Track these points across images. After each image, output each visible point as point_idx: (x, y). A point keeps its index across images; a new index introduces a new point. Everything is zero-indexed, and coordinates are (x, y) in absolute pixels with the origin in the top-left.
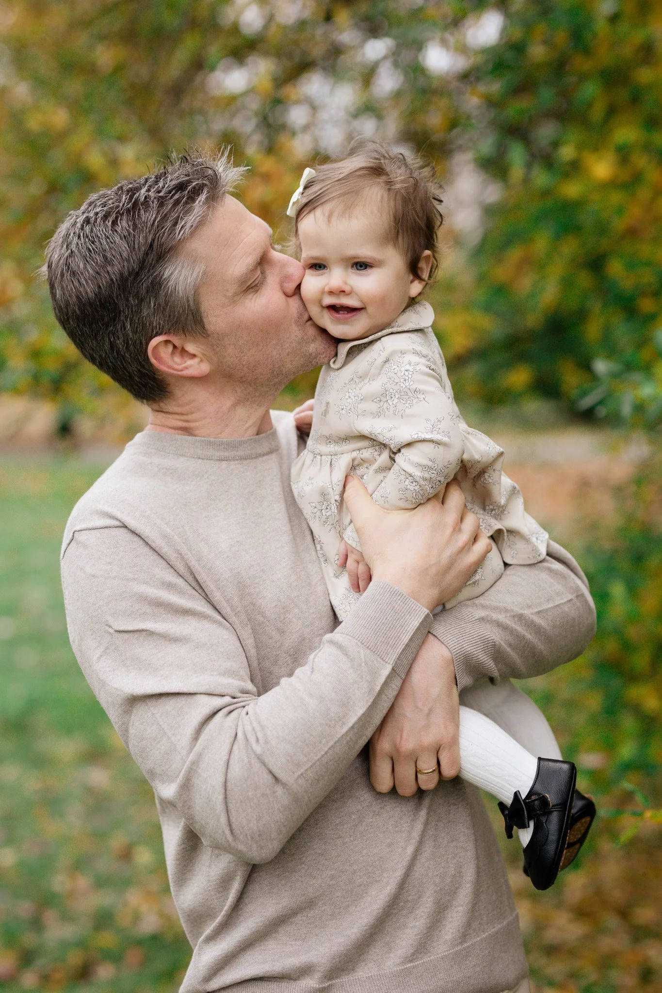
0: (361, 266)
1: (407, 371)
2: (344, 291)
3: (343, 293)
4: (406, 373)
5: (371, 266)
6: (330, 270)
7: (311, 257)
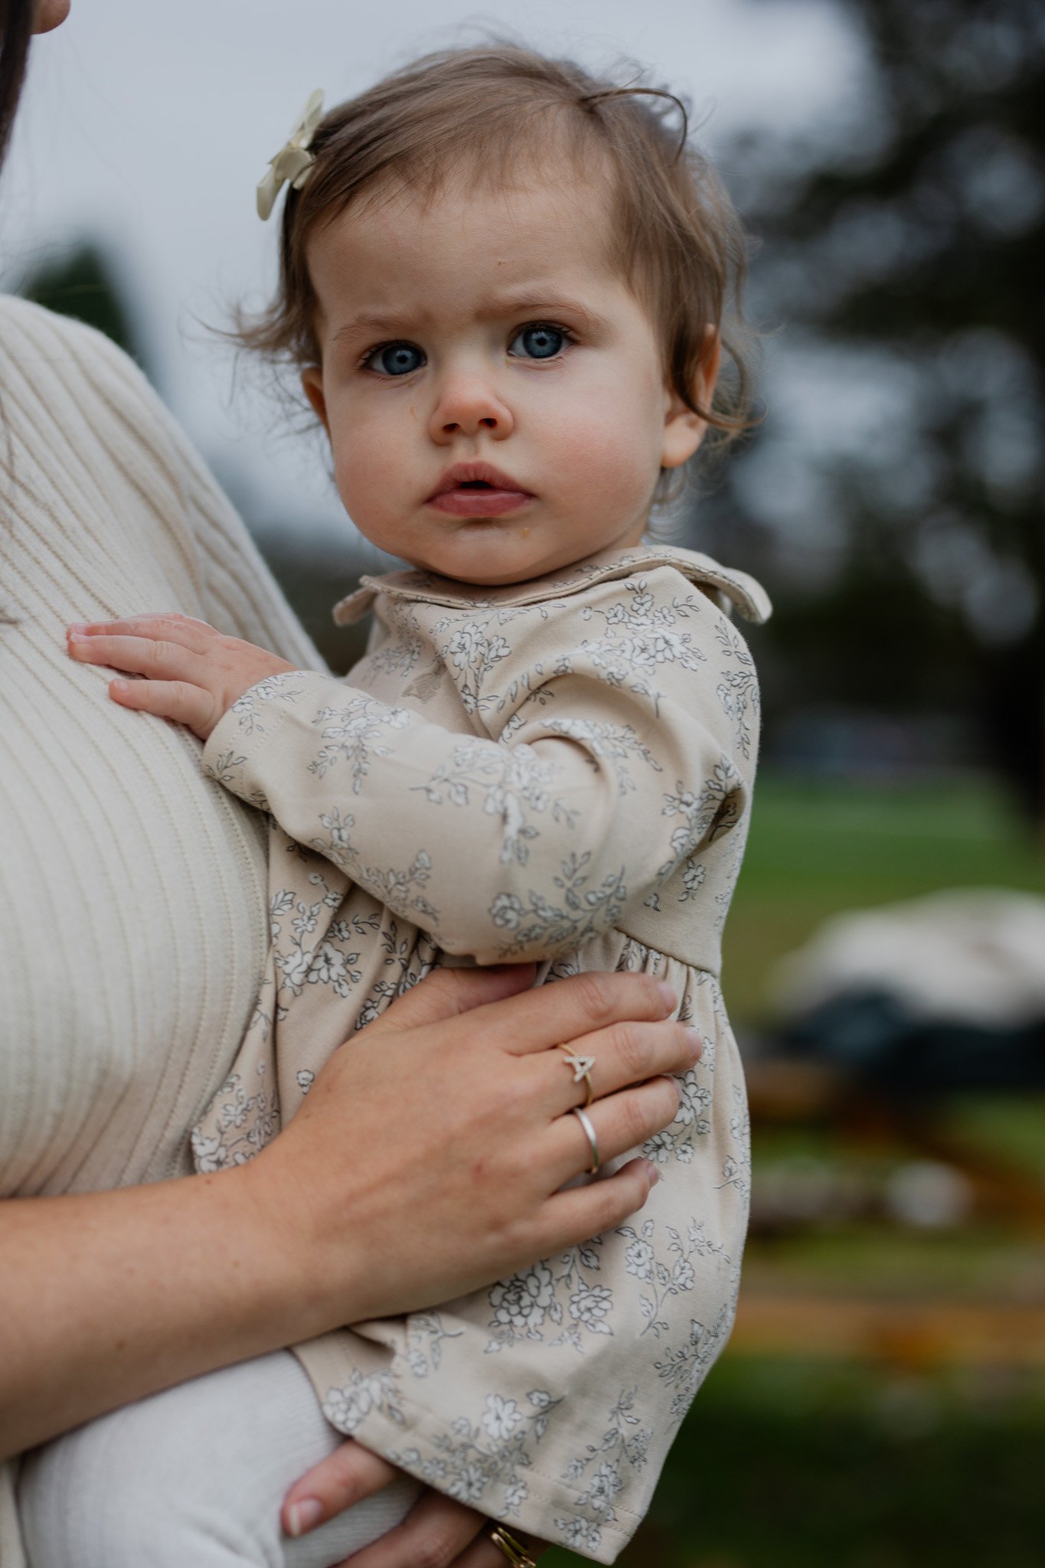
0: (544, 340)
1: (667, 642)
2: (490, 423)
4: (661, 645)
5: (574, 342)
6: (439, 365)
7: (380, 324)
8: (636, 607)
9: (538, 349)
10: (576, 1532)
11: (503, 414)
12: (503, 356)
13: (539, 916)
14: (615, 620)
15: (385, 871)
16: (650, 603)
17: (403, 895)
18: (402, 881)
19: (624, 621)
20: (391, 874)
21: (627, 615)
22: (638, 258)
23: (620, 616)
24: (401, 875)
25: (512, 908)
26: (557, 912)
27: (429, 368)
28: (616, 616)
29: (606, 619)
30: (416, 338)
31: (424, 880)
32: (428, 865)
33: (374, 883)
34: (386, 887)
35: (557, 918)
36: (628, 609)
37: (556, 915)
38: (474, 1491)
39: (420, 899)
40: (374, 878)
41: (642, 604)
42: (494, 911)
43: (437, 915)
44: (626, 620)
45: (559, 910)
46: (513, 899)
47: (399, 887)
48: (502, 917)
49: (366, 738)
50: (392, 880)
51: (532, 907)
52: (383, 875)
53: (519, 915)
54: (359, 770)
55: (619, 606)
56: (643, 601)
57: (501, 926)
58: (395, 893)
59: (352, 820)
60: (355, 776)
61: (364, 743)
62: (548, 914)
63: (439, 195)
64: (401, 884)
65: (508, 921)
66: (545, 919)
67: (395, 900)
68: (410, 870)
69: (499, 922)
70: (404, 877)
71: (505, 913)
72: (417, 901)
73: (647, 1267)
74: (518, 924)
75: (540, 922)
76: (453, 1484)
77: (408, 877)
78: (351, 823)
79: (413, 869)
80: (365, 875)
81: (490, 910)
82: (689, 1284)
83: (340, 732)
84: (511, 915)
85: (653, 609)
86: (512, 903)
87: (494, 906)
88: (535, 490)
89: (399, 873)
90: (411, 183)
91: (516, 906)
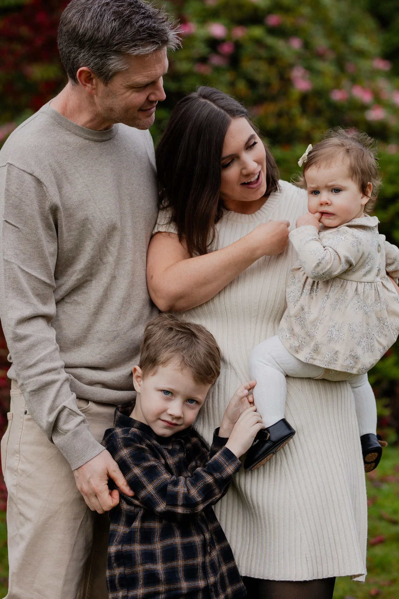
0: (337, 191)
2: (327, 204)
3: (327, 205)
5: (341, 190)
6: (321, 193)
7: (312, 188)
9: (336, 192)
10: (348, 370)
11: (329, 202)
12: (330, 192)
22: (354, 175)
27: (320, 194)
30: (318, 190)
38: (327, 366)
63: (320, 169)
73: (352, 329)
76: (323, 366)
82: (359, 331)
88: (335, 213)
90: (316, 167)
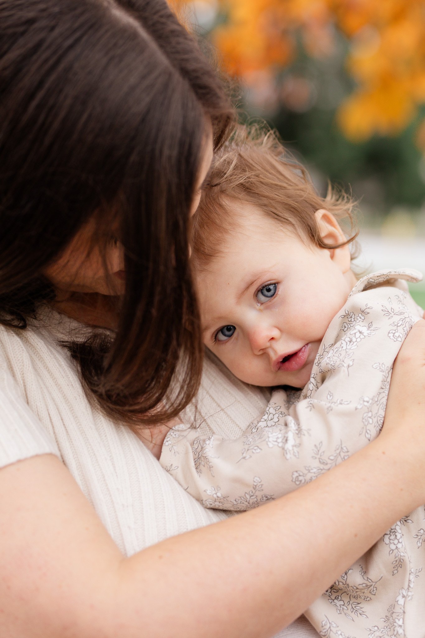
2: (273, 338)
8: (350, 320)
11: (274, 334)
13: (312, 473)
14: (346, 329)
15: (243, 495)
16: (354, 315)
17: (256, 499)
18: (252, 494)
19: (349, 327)
20: (246, 495)
21: (349, 325)
23: (347, 326)
24: (251, 492)
25: (300, 476)
26: (318, 468)
28: (345, 327)
29: (343, 331)
31: (261, 487)
32: (260, 481)
33: (241, 503)
34: (247, 501)
35: (320, 471)
36: (348, 322)
37: (318, 470)
39: (263, 496)
40: (240, 501)
41: (351, 317)
42: (294, 480)
43: (273, 497)
44: (349, 326)
45: (319, 467)
46: (299, 472)
47: (252, 497)
48: (298, 481)
49: (204, 454)
50: (248, 497)
51: (307, 472)
52: (243, 497)
53: (303, 476)
54: (210, 468)
55: (344, 324)
56: (351, 316)
57: (299, 484)
58: (251, 502)
59: (219, 487)
60: (210, 471)
61: (205, 456)
62: (315, 470)
64: (253, 496)
65: (301, 481)
66: (314, 473)
67: (253, 504)
68: (253, 488)
69: (298, 483)
70: (252, 492)
71: (298, 479)
72: (263, 497)
74: (305, 480)
75: (313, 475)
77: (254, 491)
78: (219, 489)
79: (255, 487)
80: (235, 503)
81: (292, 481)
83: (197, 460)
84: (300, 478)
85: (356, 317)
86: (299, 474)
87: (293, 478)
89: (249, 492)
91: (301, 474)
